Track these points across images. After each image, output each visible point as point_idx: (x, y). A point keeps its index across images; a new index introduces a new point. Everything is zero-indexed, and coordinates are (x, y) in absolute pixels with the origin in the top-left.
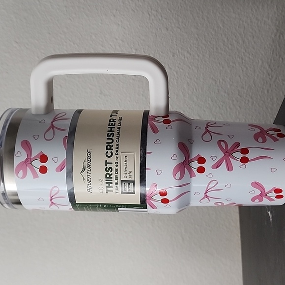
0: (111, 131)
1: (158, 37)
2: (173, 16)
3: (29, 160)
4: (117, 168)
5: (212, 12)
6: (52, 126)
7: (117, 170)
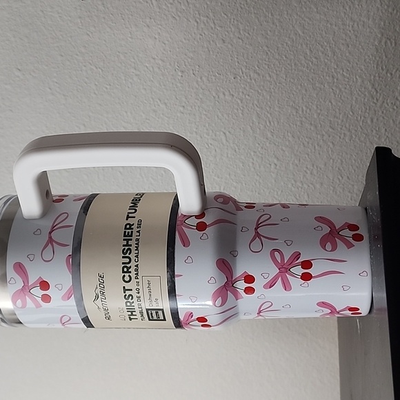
0: (127, 245)
1: (211, 53)
2: (230, 22)
3: (27, 287)
4: (138, 295)
5: (286, 12)
6: (51, 240)
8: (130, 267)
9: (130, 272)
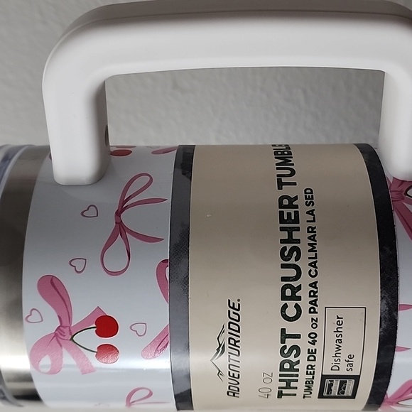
0: (290, 240)
3: (66, 330)
4: (312, 347)
6: (121, 229)
7: (312, 353)
8: (299, 288)
9: (299, 298)
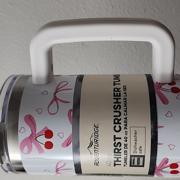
0: (117, 102)
3: (34, 136)
4: (126, 143)
6: (55, 99)
7: (126, 145)
8: (120, 119)
9: (120, 123)
